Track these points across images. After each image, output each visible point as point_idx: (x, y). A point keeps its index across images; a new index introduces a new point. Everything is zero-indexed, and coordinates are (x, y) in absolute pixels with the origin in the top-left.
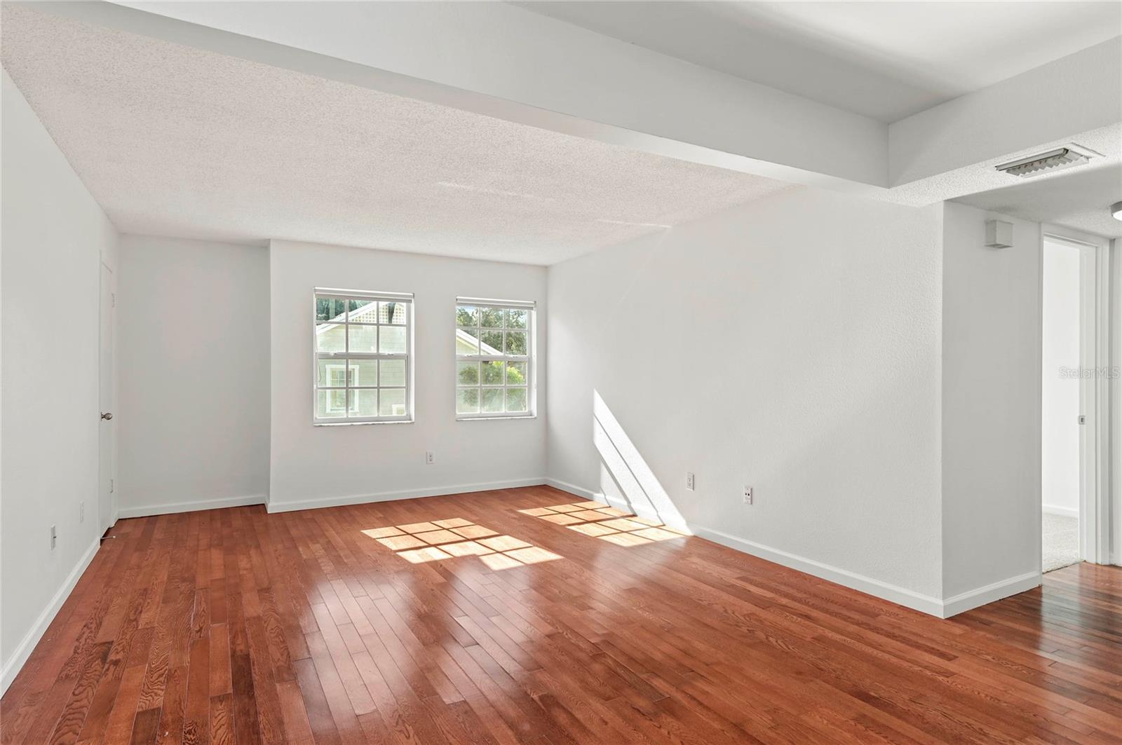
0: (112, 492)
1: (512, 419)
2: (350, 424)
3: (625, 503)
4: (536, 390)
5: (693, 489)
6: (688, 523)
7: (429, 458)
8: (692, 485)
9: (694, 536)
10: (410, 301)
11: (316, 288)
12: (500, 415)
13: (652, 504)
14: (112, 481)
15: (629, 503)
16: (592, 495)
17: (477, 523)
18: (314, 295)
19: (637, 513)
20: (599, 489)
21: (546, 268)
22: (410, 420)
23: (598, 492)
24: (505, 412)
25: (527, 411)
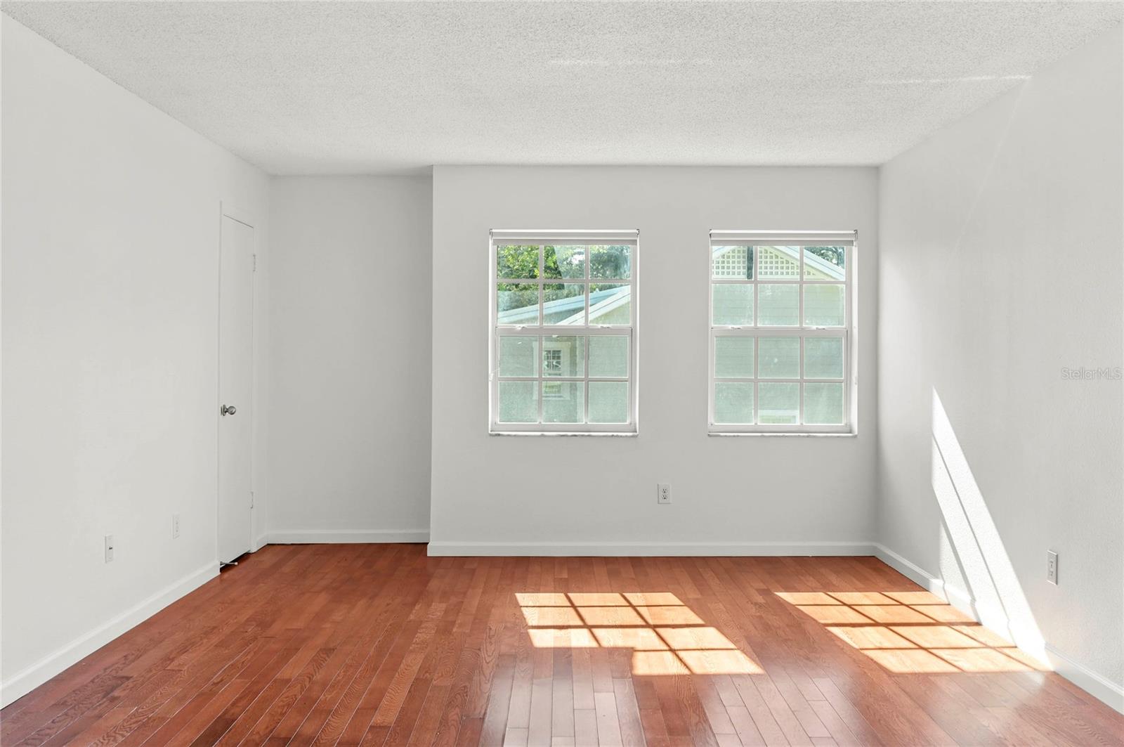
0: (252, 508)
1: (808, 437)
2: (539, 433)
3: (968, 598)
4: (857, 386)
5: (1057, 583)
6: (1049, 647)
7: (661, 493)
8: (1055, 573)
9: (1055, 674)
10: (634, 242)
11: (493, 231)
12: (793, 430)
13: (1002, 603)
14: (252, 493)
15: (974, 600)
16: (927, 581)
17: (687, 603)
18: (491, 242)
19: (983, 621)
20: (937, 573)
21: (875, 170)
22: (636, 432)
23: (937, 577)
24: (802, 424)
25: (843, 424)
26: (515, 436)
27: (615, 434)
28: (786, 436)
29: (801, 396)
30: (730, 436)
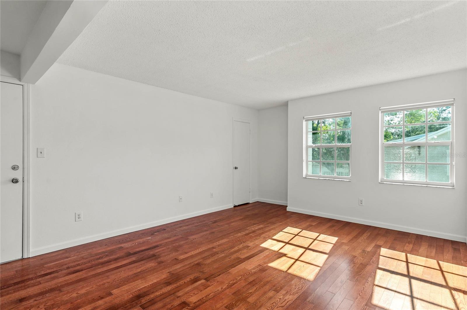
0: (250, 192)
4: (455, 167)
7: (360, 202)
10: (350, 115)
14: (250, 189)
24: (426, 181)
25: (449, 183)
26: (310, 178)
27: (343, 180)
28: (415, 186)
29: (426, 170)
30: (388, 184)
